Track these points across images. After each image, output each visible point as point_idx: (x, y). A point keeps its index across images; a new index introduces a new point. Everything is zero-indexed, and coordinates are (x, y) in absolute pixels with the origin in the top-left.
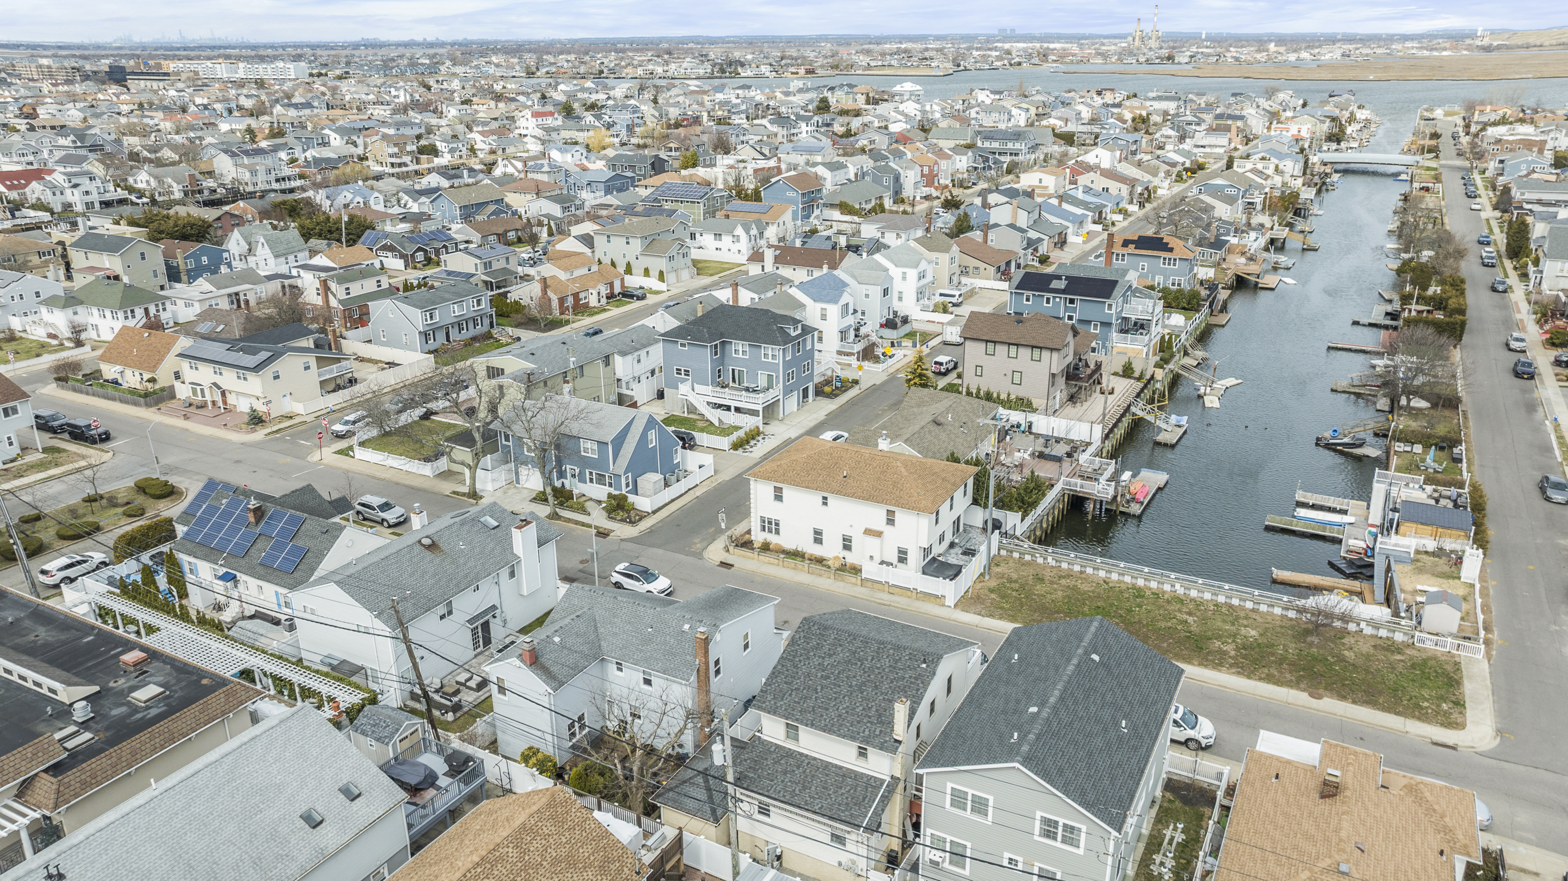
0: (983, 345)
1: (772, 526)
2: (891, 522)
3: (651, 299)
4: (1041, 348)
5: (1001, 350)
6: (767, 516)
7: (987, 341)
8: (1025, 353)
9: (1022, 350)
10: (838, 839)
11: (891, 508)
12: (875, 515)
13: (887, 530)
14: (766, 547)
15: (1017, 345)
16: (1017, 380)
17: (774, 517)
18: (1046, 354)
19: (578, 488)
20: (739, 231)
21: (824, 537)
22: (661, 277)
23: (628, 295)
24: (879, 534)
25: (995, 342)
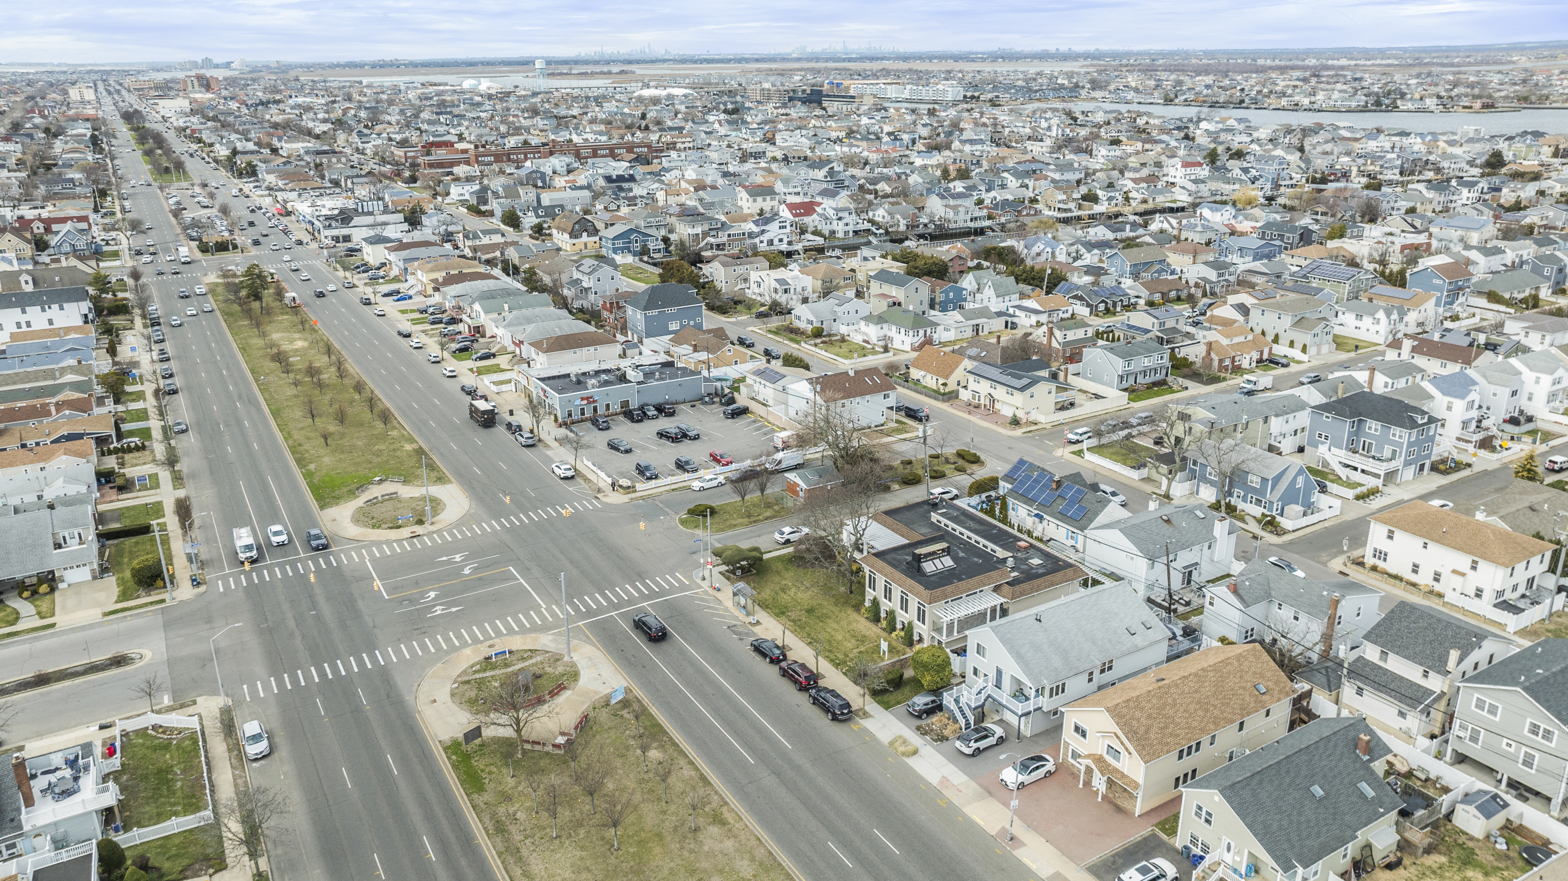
1: (1381, 555)
2: (1474, 568)
3: (1294, 368)
6: (1379, 548)
10: (1402, 714)
11: (1476, 559)
12: (1463, 561)
13: (1471, 573)
14: (1374, 569)
17: (1384, 549)
19: (1241, 506)
20: (1381, 315)
21: (1420, 570)
22: (1304, 349)
23: (1273, 362)
24: (1463, 575)
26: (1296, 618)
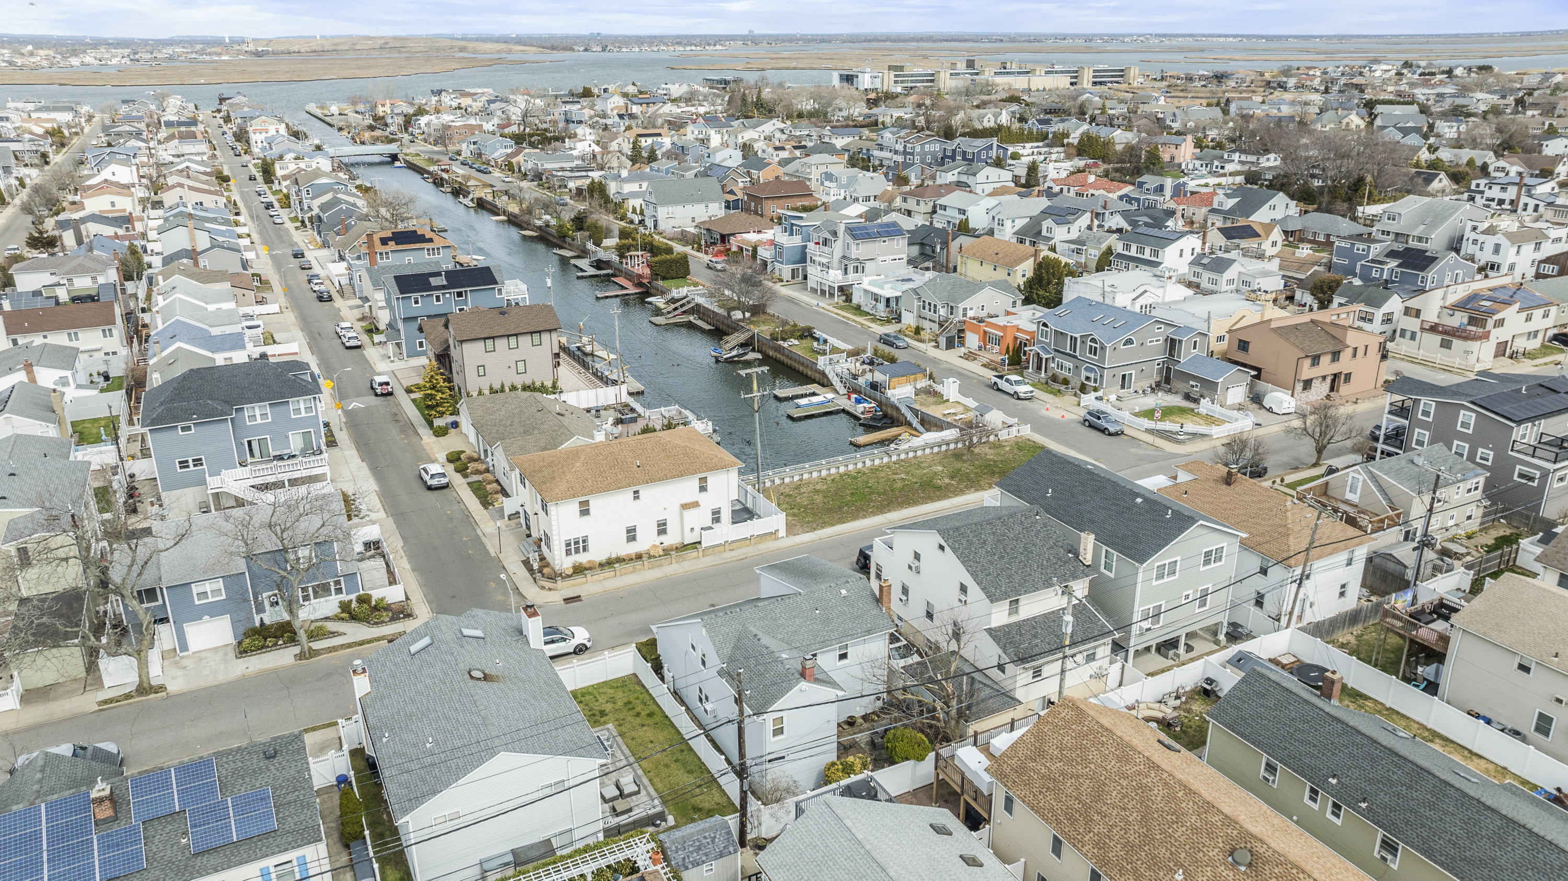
0: (481, 344)
1: (578, 545)
2: (703, 489)
4: (540, 332)
5: (501, 343)
6: (572, 536)
7: (485, 339)
8: (525, 341)
9: (521, 339)
10: (1091, 658)
11: (702, 475)
12: (687, 488)
13: (702, 498)
14: (579, 570)
15: (516, 335)
16: (521, 369)
17: (580, 535)
18: (545, 337)
21: (638, 533)
24: (695, 505)
25: (493, 338)
26: (843, 656)
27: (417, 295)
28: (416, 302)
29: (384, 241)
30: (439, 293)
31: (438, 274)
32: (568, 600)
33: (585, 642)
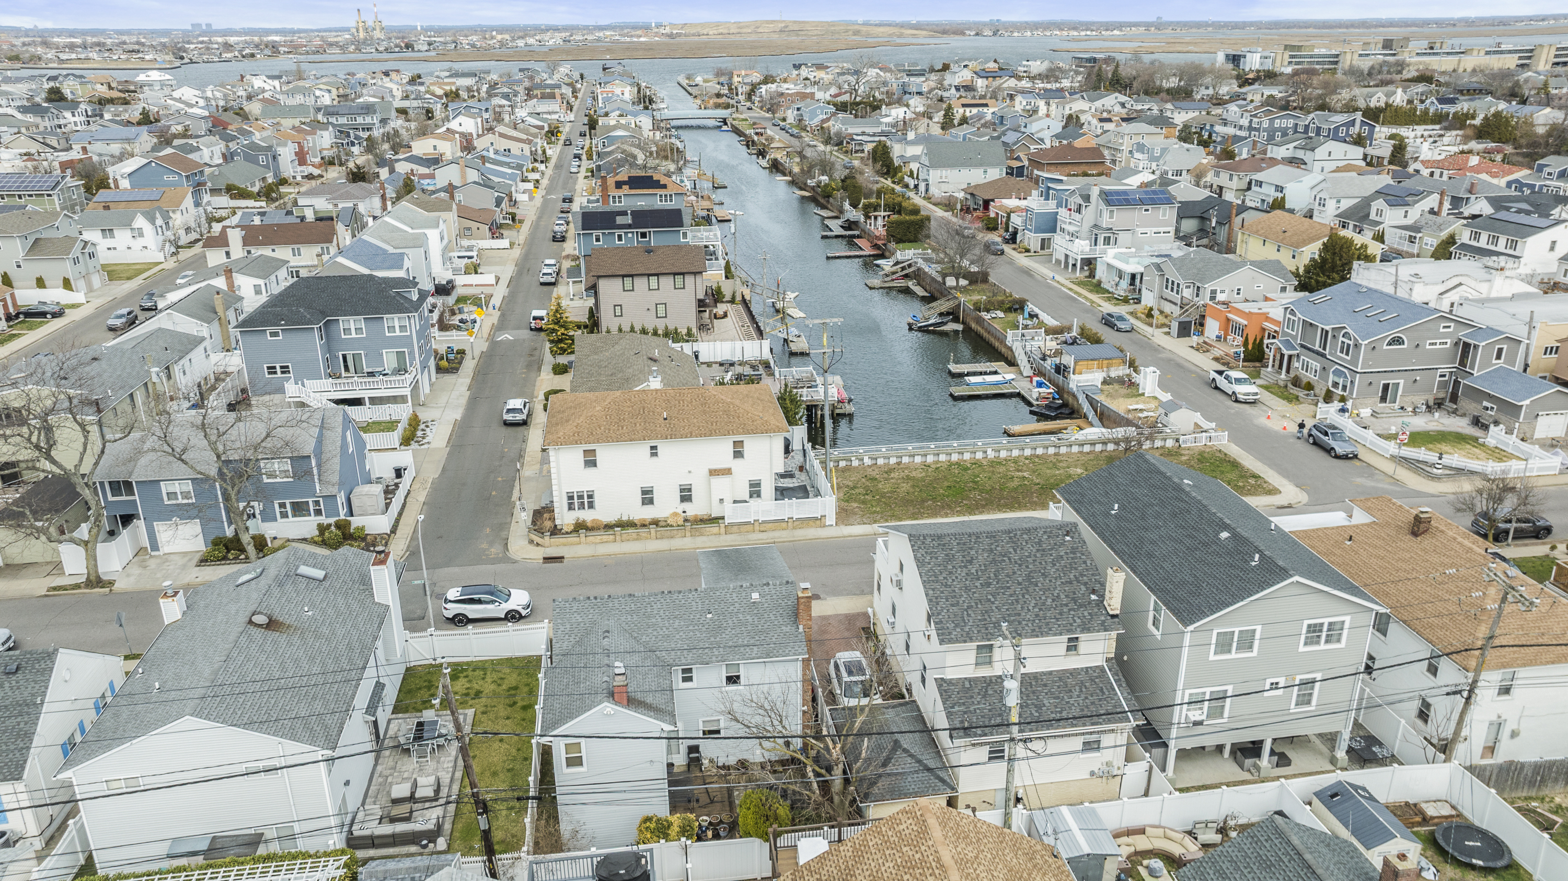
0: (619, 281)
1: (582, 500)
2: (738, 454)
4: (683, 274)
5: (641, 283)
6: (575, 489)
7: (623, 276)
8: (667, 282)
9: (663, 280)
10: (1091, 746)
11: (738, 438)
12: (718, 451)
13: (736, 464)
14: (580, 527)
15: (657, 275)
16: (661, 313)
17: (585, 488)
18: (689, 280)
19: (270, 530)
20: (140, 222)
21: (656, 496)
22: (67, 284)
23: (35, 315)
24: (727, 472)
25: (632, 276)
26: (733, 680)
27: (599, 232)
28: (598, 240)
29: (619, 185)
30: (621, 232)
31: (624, 213)
32: (547, 559)
33: (519, 609)
